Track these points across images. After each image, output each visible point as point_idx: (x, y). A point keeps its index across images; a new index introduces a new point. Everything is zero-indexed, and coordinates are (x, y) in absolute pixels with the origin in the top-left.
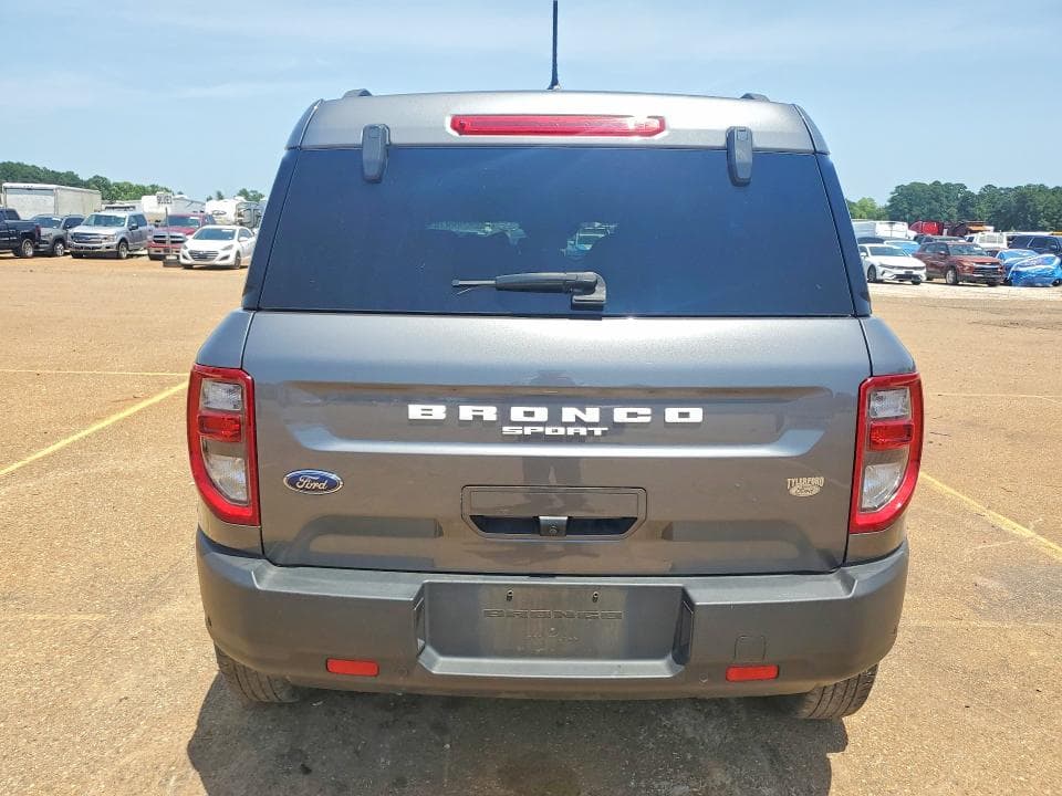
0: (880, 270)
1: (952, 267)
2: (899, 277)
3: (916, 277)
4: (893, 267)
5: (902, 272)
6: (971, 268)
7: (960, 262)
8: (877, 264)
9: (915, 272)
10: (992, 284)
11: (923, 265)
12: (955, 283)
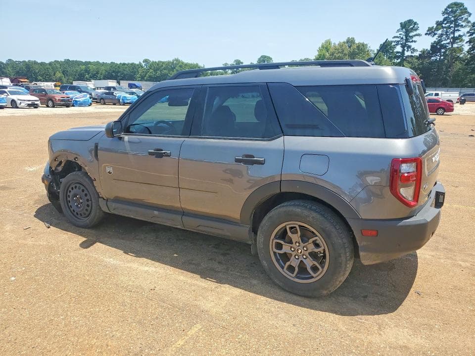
0: (18, 102)
1: (51, 100)
2: (29, 105)
3: (37, 104)
4: (25, 100)
5: (30, 103)
6: (59, 100)
7: (54, 97)
8: (16, 99)
9: (36, 103)
10: (68, 106)
11: (38, 99)
12: (53, 107)
